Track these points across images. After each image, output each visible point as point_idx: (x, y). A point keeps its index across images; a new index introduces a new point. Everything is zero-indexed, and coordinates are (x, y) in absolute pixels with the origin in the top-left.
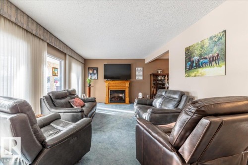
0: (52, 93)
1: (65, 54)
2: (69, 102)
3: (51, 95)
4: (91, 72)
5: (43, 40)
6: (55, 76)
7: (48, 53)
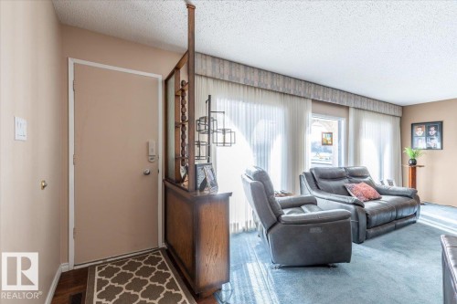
0: (316, 169)
1: (348, 108)
2: (344, 188)
3: (313, 172)
4: (419, 132)
5: (304, 98)
6: (327, 144)
7: (314, 112)
